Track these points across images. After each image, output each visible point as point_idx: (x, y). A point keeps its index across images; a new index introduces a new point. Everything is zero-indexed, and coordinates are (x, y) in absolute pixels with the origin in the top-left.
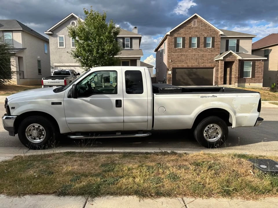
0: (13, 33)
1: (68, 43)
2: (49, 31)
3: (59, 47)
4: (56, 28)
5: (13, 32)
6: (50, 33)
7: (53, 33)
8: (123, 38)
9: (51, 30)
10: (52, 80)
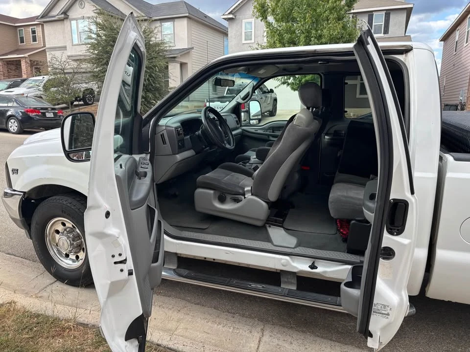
0: (175, 23)
1: (259, 32)
2: (229, 13)
3: (244, 42)
4: (241, 6)
5: (176, 20)
6: (231, 16)
7: (235, 16)
8: (370, 14)
9: (232, 11)
10: (221, 102)
